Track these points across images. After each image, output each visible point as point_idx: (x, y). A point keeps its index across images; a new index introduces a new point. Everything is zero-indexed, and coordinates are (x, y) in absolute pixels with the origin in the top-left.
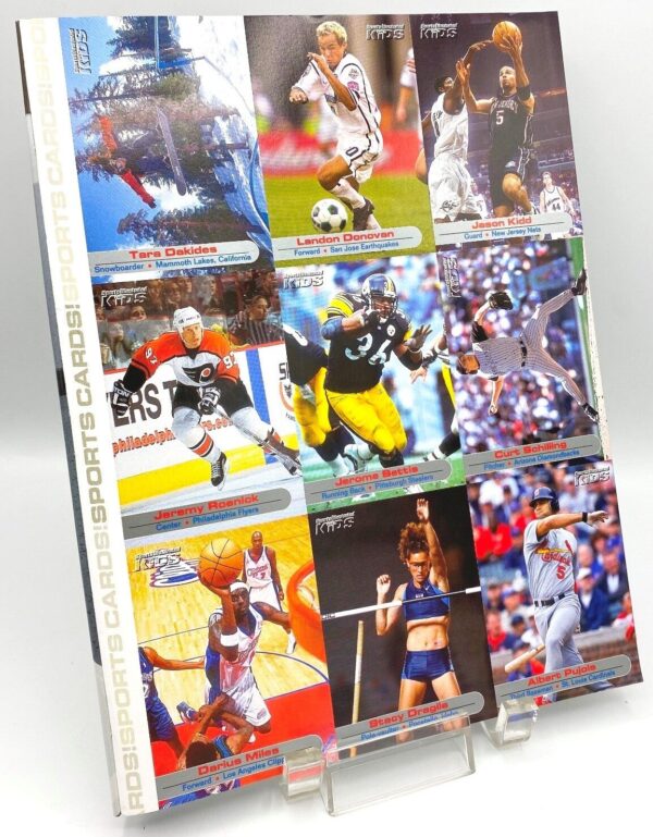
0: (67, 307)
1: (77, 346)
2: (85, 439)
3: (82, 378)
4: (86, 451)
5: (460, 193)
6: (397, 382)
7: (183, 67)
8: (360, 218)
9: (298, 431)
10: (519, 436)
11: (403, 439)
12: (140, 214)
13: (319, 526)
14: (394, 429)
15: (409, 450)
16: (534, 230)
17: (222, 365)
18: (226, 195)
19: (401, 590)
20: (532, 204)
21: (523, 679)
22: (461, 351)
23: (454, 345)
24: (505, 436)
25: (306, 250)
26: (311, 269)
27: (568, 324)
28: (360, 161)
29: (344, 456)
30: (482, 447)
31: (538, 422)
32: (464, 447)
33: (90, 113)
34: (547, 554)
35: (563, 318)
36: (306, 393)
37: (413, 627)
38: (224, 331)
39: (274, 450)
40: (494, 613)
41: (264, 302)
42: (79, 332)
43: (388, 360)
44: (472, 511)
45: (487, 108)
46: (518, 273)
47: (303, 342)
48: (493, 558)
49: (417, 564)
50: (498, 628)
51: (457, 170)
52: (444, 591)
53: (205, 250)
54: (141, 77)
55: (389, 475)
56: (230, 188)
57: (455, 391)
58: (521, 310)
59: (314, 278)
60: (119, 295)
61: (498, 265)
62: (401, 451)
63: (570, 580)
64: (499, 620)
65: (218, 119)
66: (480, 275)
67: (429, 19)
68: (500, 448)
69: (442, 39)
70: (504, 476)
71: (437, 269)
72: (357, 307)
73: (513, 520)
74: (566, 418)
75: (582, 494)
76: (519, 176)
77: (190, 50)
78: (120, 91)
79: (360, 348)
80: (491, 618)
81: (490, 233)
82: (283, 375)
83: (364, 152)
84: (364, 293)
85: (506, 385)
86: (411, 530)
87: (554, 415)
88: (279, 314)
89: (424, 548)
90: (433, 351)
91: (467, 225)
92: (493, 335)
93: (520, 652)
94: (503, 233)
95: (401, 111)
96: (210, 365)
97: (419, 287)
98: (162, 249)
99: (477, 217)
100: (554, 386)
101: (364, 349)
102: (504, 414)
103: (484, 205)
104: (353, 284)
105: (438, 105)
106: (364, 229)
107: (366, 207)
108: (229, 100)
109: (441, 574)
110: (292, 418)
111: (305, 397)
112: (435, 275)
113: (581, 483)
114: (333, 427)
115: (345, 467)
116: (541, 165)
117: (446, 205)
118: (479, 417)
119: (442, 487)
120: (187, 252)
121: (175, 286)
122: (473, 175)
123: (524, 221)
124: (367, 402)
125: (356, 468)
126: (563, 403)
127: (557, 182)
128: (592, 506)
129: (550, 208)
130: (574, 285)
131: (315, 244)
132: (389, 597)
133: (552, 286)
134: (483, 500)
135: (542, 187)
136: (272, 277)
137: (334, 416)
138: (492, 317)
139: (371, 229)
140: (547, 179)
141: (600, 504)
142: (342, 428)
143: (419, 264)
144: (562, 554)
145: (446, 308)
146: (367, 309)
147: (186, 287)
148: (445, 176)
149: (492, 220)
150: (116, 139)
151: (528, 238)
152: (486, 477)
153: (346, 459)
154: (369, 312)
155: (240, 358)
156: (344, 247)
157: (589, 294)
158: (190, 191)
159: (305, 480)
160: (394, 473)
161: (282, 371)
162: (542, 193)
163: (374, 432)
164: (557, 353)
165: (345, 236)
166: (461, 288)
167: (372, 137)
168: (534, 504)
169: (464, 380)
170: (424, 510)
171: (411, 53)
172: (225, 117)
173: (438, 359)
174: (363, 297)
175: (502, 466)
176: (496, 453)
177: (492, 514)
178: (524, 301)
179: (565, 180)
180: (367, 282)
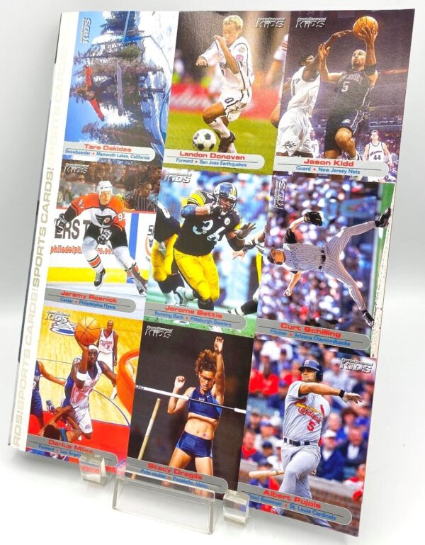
0: (48, 168)
1: (48, 190)
2: (40, 241)
3: (45, 208)
4: (39, 247)
5: (301, 137)
6: (222, 256)
7: (138, 41)
8: (225, 144)
9: (151, 269)
10: (304, 318)
11: (217, 294)
12: (95, 124)
13: (148, 331)
14: (213, 285)
15: (219, 303)
16: (354, 172)
17: (116, 218)
18: (144, 119)
19: (190, 391)
20: (357, 152)
21: (260, 486)
22: (274, 246)
23: (270, 241)
24: (292, 314)
25: (184, 159)
26: (184, 171)
27: (365, 247)
28: (233, 107)
29: (175, 293)
30: (272, 316)
31: (321, 312)
32: (259, 312)
33: (83, 65)
34: (304, 409)
35: (362, 241)
36: (161, 247)
37: (192, 418)
38: (123, 198)
39: (133, 276)
40: (251, 433)
41: (150, 186)
42: (50, 183)
43: (220, 240)
44: (253, 358)
45: (337, 79)
46: (333, 201)
47: (168, 216)
48: (261, 395)
49: (205, 378)
50: (251, 444)
51: (302, 121)
52: (219, 403)
53: (125, 150)
54: (113, 46)
55: (202, 314)
56: (148, 115)
57: (262, 272)
58: (328, 228)
59: (185, 178)
60: (74, 167)
61: (318, 192)
62: (214, 301)
63: (317, 434)
64: (254, 439)
65: (150, 73)
66: (301, 197)
67: (305, 14)
68: (286, 321)
69: (312, 29)
70: (284, 342)
71: (270, 187)
72: (208, 201)
73: (283, 375)
74: (345, 316)
75: (344, 376)
76: (351, 130)
77: (143, 31)
78: (100, 53)
79: (204, 228)
80: (248, 435)
81: (317, 168)
82: (150, 233)
83: (237, 101)
84: (215, 193)
85: (302, 278)
86: (206, 354)
87: (336, 311)
88: (157, 196)
89: (213, 370)
90: (253, 241)
91: (300, 160)
92: (302, 241)
93: (264, 468)
94: (328, 170)
95: (270, 76)
96: (110, 217)
97: (253, 196)
98: (102, 145)
99: (310, 155)
100: (341, 289)
101: (206, 229)
102: (295, 298)
103: (317, 148)
104: (209, 186)
105: (299, 74)
106: (225, 152)
107: (230, 138)
108: (159, 62)
109: (220, 391)
110: (149, 260)
111: (160, 250)
112: (267, 191)
113: (345, 367)
114: (172, 273)
115: (174, 300)
116: (371, 125)
117: (288, 144)
118: (276, 295)
119: (236, 334)
120: (115, 149)
121: (104, 167)
122: (314, 125)
123: (347, 164)
124: (199, 263)
125: (181, 303)
126: (346, 305)
127: (382, 138)
128: (350, 388)
129: (371, 158)
130: (378, 218)
131: (191, 157)
132: (181, 391)
133: (359, 215)
134: (264, 352)
135: (369, 141)
136: (159, 172)
137: (175, 266)
138: (304, 228)
139: (230, 152)
140: (375, 135)
141: (358, 389)
142: (178, 274)
143: (258, 181)
144: (316, 414)
145: (270, 214)
146: (214, 204)
147: (109, 169)
148: (292, 124)
149: (321, 160)
150: (92, 80)
151: (347, 177)
152: (270, 338)
153: (176, 295)
154: (215, 206)
155: (127, 217)
156: (209, 162)
157: (389, 228)
158: (125, 114)
159: (147, 300)
160: (205, 314)
161: (150, 230)
162: (368, 146)
163: (199, 283)
164: (351, 266)
165: (211, 154)
166: (284, 203)
167: (245, 92)
168: (302, 369)
169: (271, 267)
170: (219, 345)
171: (286, 38)
172: (154, 72)
173: (255, 249)
174: (214, 195)
175: (284, 334)
176: (283, 324)
177: (268, 366)
178: (332, 222)
179: (390, 138)
180: (218, 187)
